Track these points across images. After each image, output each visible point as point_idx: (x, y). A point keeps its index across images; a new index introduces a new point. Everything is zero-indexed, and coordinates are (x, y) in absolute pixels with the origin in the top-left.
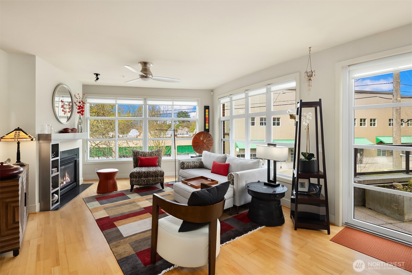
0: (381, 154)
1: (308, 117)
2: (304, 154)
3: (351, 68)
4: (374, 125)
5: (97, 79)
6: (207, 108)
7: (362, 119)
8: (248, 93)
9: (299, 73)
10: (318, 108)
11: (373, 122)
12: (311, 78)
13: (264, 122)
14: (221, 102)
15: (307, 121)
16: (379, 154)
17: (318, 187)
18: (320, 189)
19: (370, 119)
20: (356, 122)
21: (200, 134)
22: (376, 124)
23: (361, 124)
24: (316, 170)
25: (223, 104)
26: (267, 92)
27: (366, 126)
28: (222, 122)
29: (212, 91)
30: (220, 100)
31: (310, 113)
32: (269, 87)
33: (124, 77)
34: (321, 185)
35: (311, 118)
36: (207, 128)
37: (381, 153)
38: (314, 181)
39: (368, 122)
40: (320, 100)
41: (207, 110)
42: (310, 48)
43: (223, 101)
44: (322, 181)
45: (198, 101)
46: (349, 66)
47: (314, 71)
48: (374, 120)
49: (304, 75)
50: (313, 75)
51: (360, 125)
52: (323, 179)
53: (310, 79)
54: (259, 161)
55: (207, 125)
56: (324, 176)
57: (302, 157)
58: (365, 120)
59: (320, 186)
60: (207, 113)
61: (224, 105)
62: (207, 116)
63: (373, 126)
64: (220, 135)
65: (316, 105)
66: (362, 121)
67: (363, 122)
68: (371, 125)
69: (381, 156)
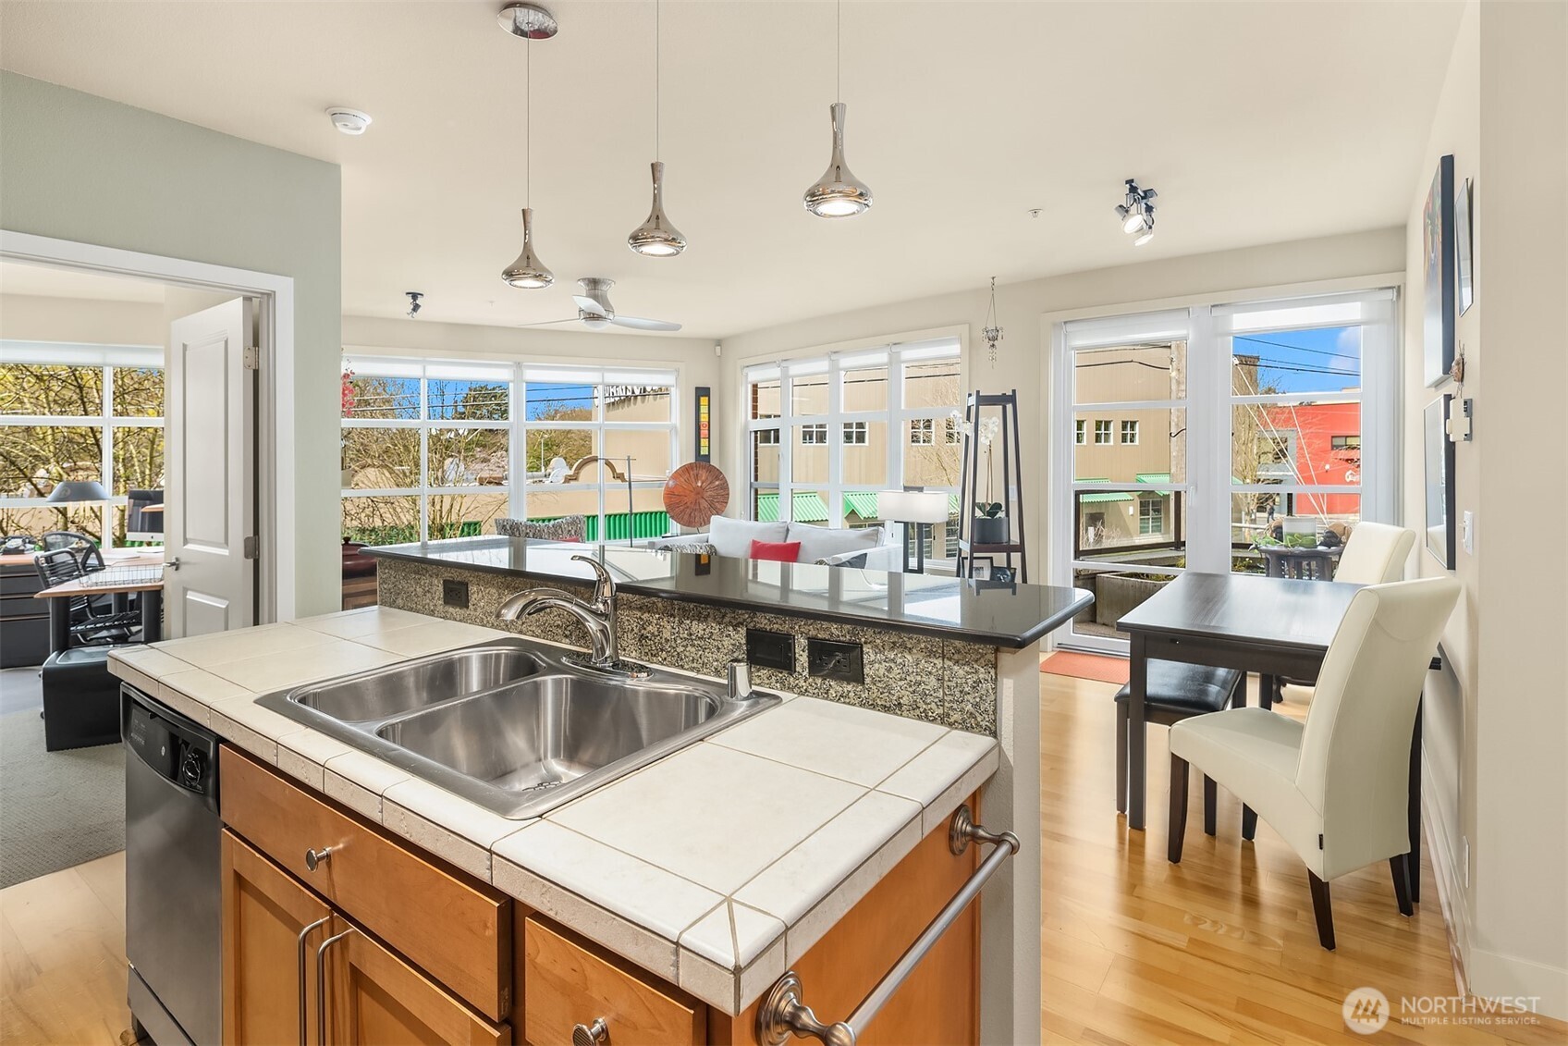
0: (1148, 527)
1: (991, 426)
2: (982, 507)
3: (1070, 328)
4: (1132, 441)
5: (416, 307)
6: (702, 392)
7: (1101, 422)
8: (838, 360)
9: (967, 326)
10: (1009, 407)
11: (1129, 431)
12: (996, 343)
13: (815, 429)
14: (749, 380)
15: (990, 435)
16: (1144, 527)
17: (1009, 573)
18: (1013, 575)
19: (1123, 422)
20: (1085, 430)
21: (686, 469)
22: (1137, 437)
23: (1098, 439)
24: (1005, 539)
25: (755, 383)
26: (890, 363)
27: (1112, 443)
28: (753, 434)
29: (719, 342)
30: (746, 370)
31: (994, 419)
32: (895, 349)
33: (492, 302)
34: (1015, 569)
35: (996, 429)
36: (704, 451)
37: (1148, 523)
38: (1000, 559)
39: (1115, 430)
40: (1014, 391)
41: (704, 400)
42: (993, 278)
43: (754, 376)
44: (1016, 557)
45: (677, 371)
46: (1065, 323)
47: (1002, 329)
48: (1133, 424)
49: (979, 334)
50: (999, 338)
51: (1097, 441)
52: (1019, 554)
53: (993, 346)
54: (878, 530)
55: (704, 442)
56: (1021, 548)
57: (979, 514)
58: (1107, 424)
59: (1012, 571)
60: (704, 409)
61: (755, 387)
62: (704, 418)
63: (1129, 443)
64: (745, 472)
65: (1007, 400)
66: (1103, 425)
67: (1103, 431)
68: (1124, 440)
69: (1148, 532)
